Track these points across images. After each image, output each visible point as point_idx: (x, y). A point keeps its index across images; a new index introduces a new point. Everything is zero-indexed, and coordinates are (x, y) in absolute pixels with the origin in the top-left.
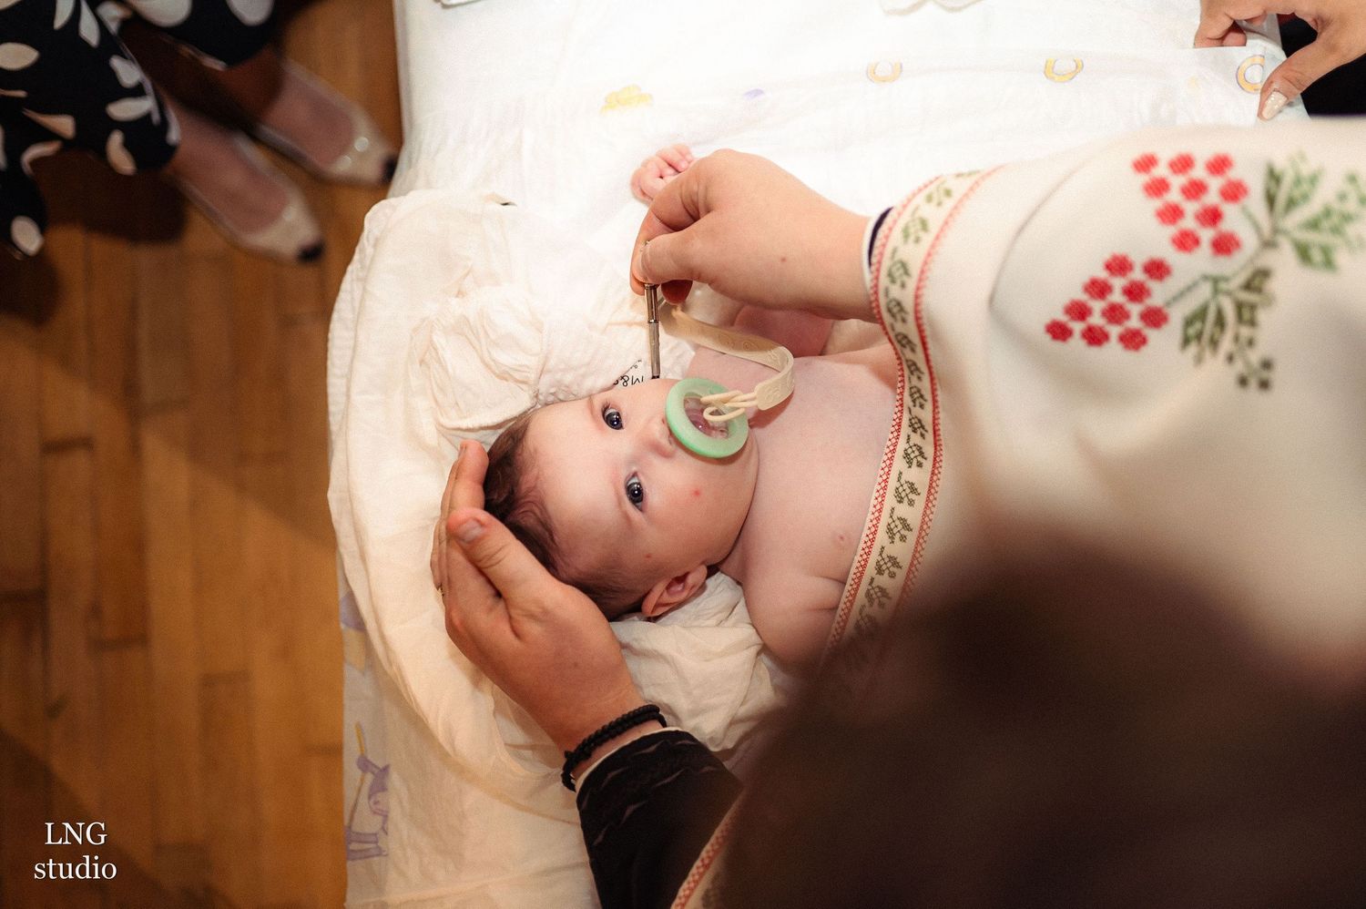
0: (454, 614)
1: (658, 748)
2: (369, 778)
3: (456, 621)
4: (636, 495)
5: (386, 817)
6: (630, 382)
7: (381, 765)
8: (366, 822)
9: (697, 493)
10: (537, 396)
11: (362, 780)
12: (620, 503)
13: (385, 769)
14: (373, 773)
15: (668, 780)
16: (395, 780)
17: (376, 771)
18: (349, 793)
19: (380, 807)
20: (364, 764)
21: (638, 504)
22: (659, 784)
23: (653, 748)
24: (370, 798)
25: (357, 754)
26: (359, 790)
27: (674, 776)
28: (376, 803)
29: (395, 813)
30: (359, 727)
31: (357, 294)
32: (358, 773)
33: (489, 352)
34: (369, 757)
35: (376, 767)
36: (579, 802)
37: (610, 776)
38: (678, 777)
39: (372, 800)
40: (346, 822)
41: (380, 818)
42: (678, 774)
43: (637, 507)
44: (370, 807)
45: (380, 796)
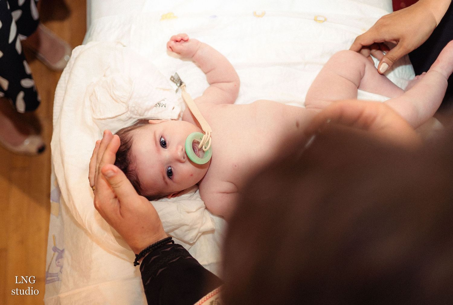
0: (97, 202)
1: (171, 249)
2: (57, 254)
3: (98, 206)
4: (170, 173)
5: (62, 267)
6: (161, 106)
7: (61, 249)
8: (54, 269)
9: (192, 175)
10: (128, 107)
11: (54, 255)
12: (164, 178)
13: (63, 251)
14: (58, 252)
15: (174, 260)
16: (66, 253)
17: (59, 251)
18: (48, 259)
19: (60, 264)
20: (55, 249)
21: (170, 177)
22: (171, 261)
23: (169, 249)
24: (56, 260)
25: (53, 245)
26: (52, 258)
27: (177, 259)
28: (59, 262)
29: (66, 266)
30: (54, 237)
31: (67, 78)
32: (53, 252)
33: (113, 92)
34: (57, 247)
35: (59, 250)
36: (141, 269)
37: (153, 259)
38: (178, 260)
39: (57, 262)
40: (46, 270)
41: (59, 268)
42: (178, 258)
43: (170, 178)
44: (56, 264)
45: (60, 260)
